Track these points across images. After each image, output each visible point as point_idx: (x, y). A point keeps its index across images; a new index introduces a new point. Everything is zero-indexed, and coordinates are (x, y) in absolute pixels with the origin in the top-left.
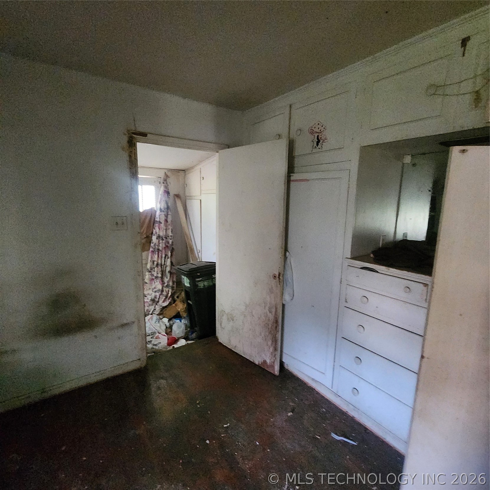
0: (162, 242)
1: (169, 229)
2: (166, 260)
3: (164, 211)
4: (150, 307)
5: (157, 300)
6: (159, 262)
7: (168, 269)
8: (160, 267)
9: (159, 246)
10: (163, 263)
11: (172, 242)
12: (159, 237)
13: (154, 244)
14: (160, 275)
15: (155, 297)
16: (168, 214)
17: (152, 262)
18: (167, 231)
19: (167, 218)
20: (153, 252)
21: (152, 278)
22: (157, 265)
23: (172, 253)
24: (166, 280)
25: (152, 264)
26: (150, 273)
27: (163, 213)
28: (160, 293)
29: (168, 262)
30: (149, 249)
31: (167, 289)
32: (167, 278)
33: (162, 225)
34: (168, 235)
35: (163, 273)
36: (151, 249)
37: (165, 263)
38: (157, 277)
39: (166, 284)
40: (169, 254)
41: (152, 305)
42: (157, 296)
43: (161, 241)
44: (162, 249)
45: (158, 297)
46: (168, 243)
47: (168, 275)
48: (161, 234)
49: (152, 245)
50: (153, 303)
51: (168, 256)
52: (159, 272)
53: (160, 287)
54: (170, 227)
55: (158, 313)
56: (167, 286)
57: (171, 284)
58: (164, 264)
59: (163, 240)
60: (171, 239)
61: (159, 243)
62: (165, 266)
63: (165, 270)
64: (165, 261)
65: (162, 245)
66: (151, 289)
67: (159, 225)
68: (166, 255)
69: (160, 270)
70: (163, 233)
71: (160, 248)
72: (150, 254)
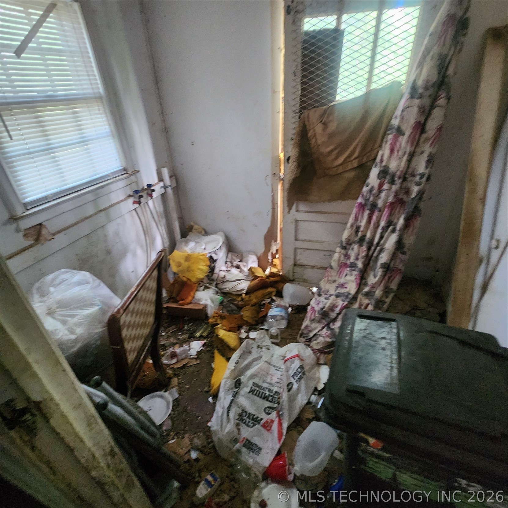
0: (390, 189)
1: (423, 152)
2: (386, 235)
3: (421, 96)
4: (314, 325)
5: (333, 315)
6: (369, 235)
7: (384, 258)
8: (364, 248)
9: (378, 196)
10: (376, 240)
11: (420, 194)
12: (384, 173)
13: (369, 188)
14: (360, 264)
15: (332, 308)
16: (432, 106)
17: (354, 228)
18: (415, 159)
19: (426, 120)
20: (362, 207)
21: (344, 261)
22: (362, 240)
23: (408, 221)
24: (372, 280)
25: (354, 233)
26: (343, 251)
27: (417, 102)
28: (346, 303)
29: (391, 241)
30: (357, 199)
31: (366, 301)
32: (375, 277)
33: (403, 140)
34: (414, 169)
35: (369, 261)
36: (360, 200)
37: (382, 242)
38: (353, 266)
39: (366, 289)
40: (401, 222)
41: (319, 322)
42: (336, 307)
43: (386, 186)
44: (385, 206)
45: (337, 310)
46: (408, 192)
47: (379, 272)
48: (393, 166)
49: (365, 189)
50: (322, 318)
51: (395, 225)
52: (360, 257)
53: (352, 288)
54: (427, 149)
55: (318, 347)
56: (368, 295)
57: (378, 293)
58: (378, 243)
59: (392, 182)
60: (418, 184)
61: (380, 191)
62: (379, 248)
63: (377, 258)
64: (381, 237)
65: (387, 196)
66: (336, 284)
67: (396, 138)
68: (390, 223)
69: (364, 254)
70: (398, 166)
71: (380, 203)
72: (355, 211)
